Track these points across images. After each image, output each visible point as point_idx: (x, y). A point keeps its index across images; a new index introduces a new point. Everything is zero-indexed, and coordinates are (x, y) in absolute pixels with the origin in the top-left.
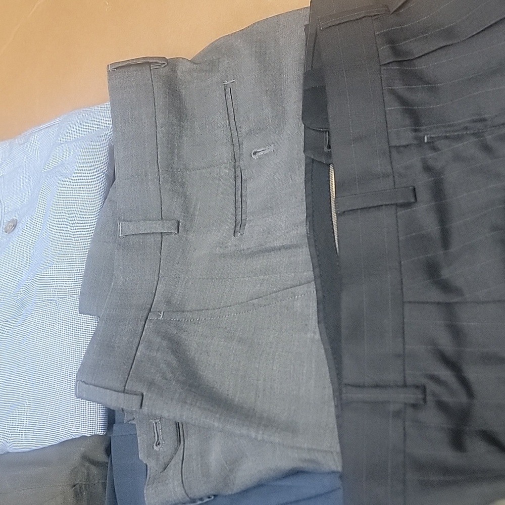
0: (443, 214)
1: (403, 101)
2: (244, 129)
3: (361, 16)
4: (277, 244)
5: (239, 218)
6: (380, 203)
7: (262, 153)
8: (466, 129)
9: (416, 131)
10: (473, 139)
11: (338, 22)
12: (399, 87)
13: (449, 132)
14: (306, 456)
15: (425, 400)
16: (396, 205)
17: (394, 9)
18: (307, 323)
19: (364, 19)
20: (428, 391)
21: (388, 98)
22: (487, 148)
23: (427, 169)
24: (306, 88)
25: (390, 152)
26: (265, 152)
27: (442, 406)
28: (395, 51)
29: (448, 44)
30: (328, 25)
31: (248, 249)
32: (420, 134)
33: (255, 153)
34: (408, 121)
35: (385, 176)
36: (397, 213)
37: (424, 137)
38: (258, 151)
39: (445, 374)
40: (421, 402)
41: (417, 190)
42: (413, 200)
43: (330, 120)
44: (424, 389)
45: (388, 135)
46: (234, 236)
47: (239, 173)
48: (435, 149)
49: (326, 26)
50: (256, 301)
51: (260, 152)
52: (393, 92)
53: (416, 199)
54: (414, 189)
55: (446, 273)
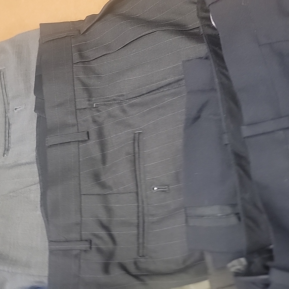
0: (103, 146)
1: (84, 84)
2: (10, 95)
3: (65, 36)
4: (24, 161)
5: (7, 146)
6: (69, 141)
7: (19, 109)
8: (114, 100)
9: (89, 100)
10: (117, 106)
11: (52, 39)
12: (82, 76)
13: (106, 101)
14: (37, 279)
15: (91, 248)
16: (79, 141)
17: (83, 32)
18: (37, 206)
19: (67, 37)
20: (93, 242)
21: (76, 82)
22: (124, 111)
23: (95, 121)
24: (37, 75)
25: (76, 112)
26: (21, 109)
27: (99, 250)
28: (81, 56)
29: (107, 53)
30: (47, 40)
31: (9, 164)
32: (91, 103)
33: (16, 109)
34: (86, 95)
35: (73, 125)
36: (79, 145)
37: (94, 104)
38: (17, 108)
39: (103, 233)
40: (88, 249)
41: (89, 133)
42: (87, 139)
43: (44, 94)
44: (90, 242)
45: (75, 103)
46: (3, 156)
47: (7, 120)
48: (99, 111)
49: (45, 41)
50: (11, 194)
51: (18, 108)
52: (79, 79)
53: (89, 138)
54: (88, 133)
55: (103, 179)
